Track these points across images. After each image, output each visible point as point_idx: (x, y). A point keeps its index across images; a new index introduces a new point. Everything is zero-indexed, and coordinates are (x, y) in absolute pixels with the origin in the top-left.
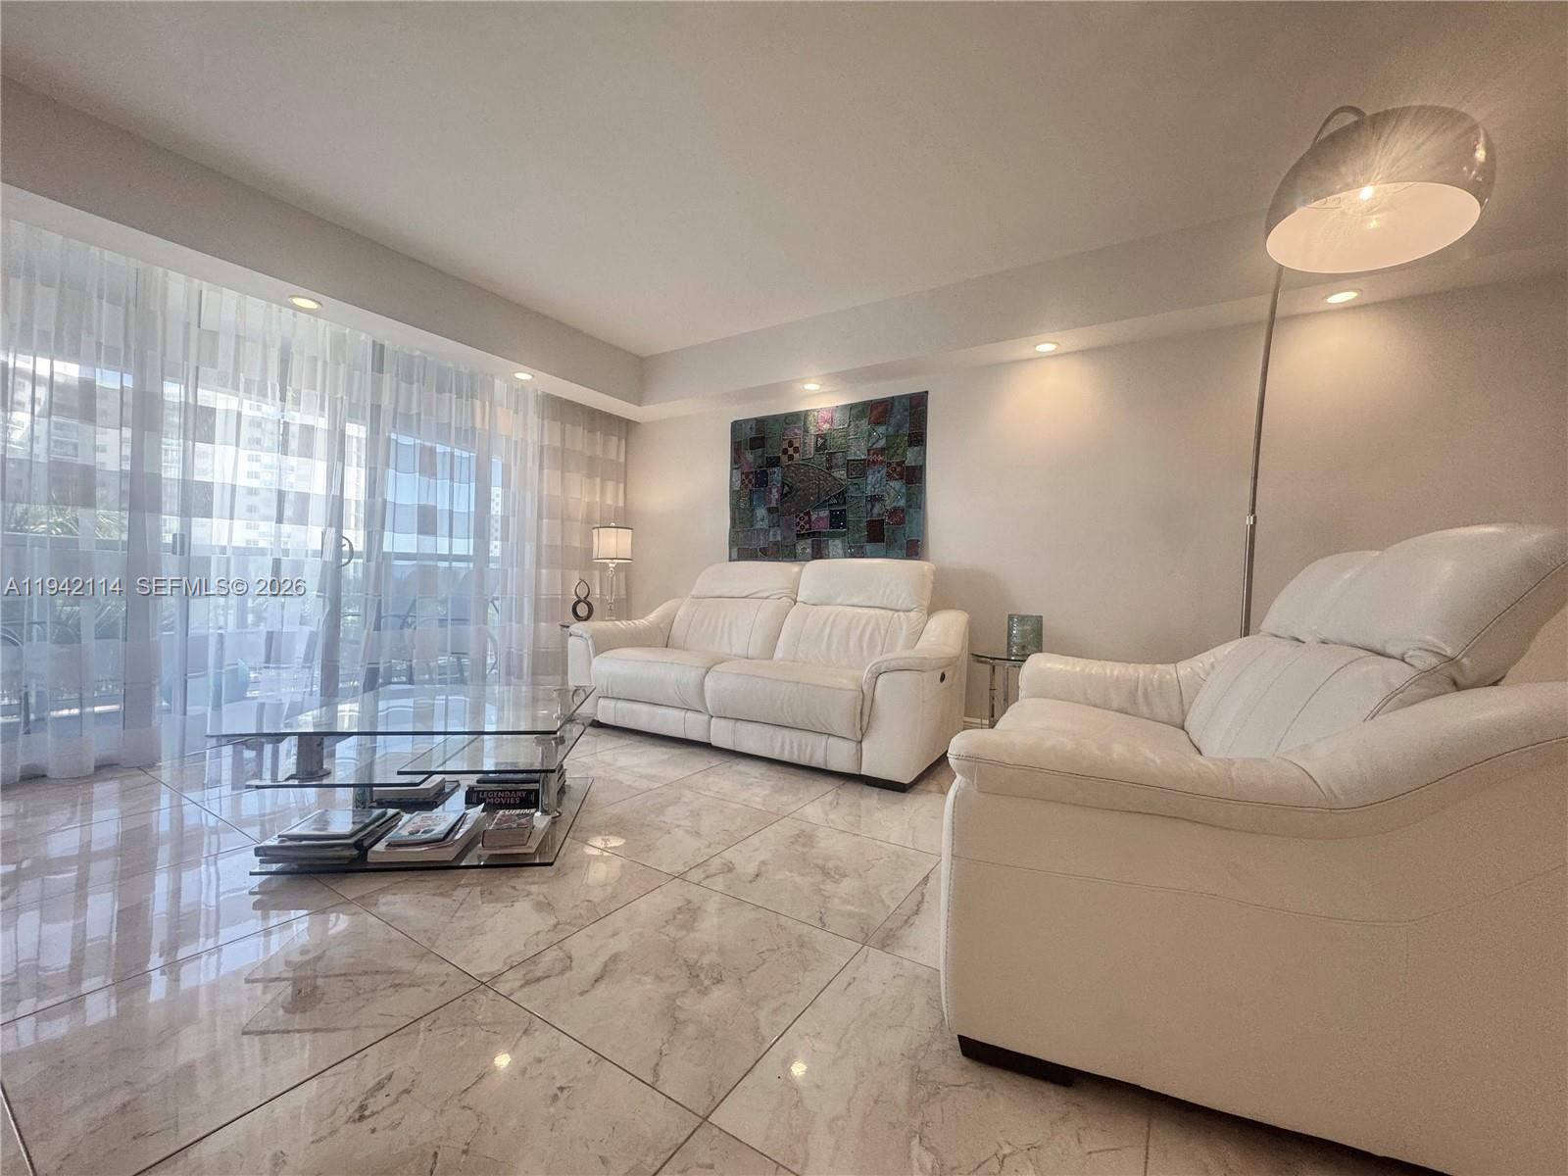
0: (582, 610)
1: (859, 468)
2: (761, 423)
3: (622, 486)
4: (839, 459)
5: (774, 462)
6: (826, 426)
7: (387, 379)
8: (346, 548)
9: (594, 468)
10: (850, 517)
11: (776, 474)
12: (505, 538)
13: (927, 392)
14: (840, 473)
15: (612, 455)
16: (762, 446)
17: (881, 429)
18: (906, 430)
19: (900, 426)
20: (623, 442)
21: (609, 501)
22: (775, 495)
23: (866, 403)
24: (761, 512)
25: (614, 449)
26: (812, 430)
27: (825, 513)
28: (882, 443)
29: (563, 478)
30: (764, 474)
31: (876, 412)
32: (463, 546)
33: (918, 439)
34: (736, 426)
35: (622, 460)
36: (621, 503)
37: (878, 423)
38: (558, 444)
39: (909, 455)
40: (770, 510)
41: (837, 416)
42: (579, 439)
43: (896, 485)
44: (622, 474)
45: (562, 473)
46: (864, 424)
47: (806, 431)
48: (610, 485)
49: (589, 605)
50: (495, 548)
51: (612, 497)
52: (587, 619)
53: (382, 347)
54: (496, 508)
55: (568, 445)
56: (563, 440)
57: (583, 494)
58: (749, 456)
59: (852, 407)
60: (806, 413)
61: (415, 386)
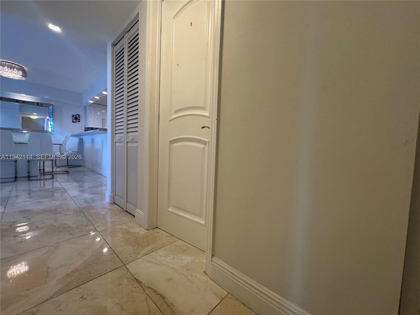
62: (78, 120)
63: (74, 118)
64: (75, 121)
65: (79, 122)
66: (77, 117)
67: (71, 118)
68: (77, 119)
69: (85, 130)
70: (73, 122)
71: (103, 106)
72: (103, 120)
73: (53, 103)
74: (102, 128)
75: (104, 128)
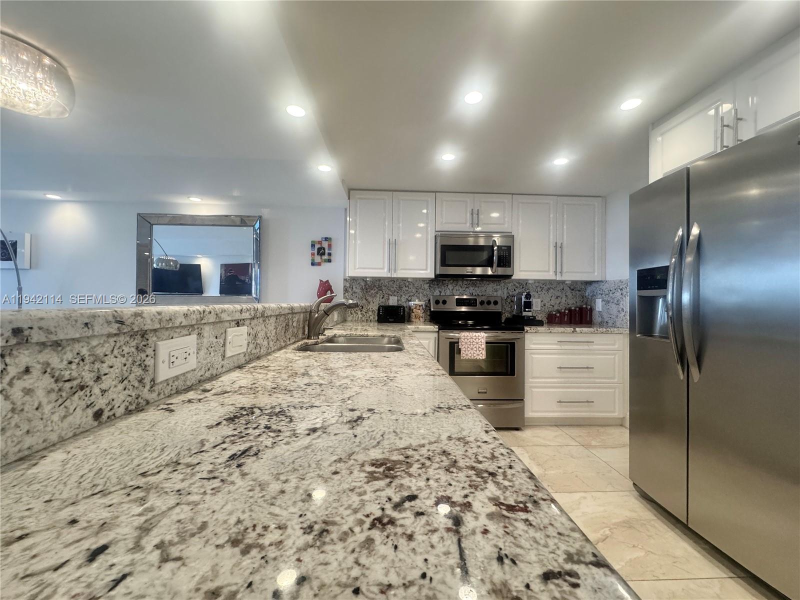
62: (326, 257)
63: (316, 251)
64: (318, 259)
65: (329, 261)
66: (323, 246)
67: (309, 251)
68: (324, 254)
69: (345, 287)
70: (313, 264)
71: (394, 193)
72: (393, 245)
73: (266, 213)
74: (389, 276)
75: (395, 276)
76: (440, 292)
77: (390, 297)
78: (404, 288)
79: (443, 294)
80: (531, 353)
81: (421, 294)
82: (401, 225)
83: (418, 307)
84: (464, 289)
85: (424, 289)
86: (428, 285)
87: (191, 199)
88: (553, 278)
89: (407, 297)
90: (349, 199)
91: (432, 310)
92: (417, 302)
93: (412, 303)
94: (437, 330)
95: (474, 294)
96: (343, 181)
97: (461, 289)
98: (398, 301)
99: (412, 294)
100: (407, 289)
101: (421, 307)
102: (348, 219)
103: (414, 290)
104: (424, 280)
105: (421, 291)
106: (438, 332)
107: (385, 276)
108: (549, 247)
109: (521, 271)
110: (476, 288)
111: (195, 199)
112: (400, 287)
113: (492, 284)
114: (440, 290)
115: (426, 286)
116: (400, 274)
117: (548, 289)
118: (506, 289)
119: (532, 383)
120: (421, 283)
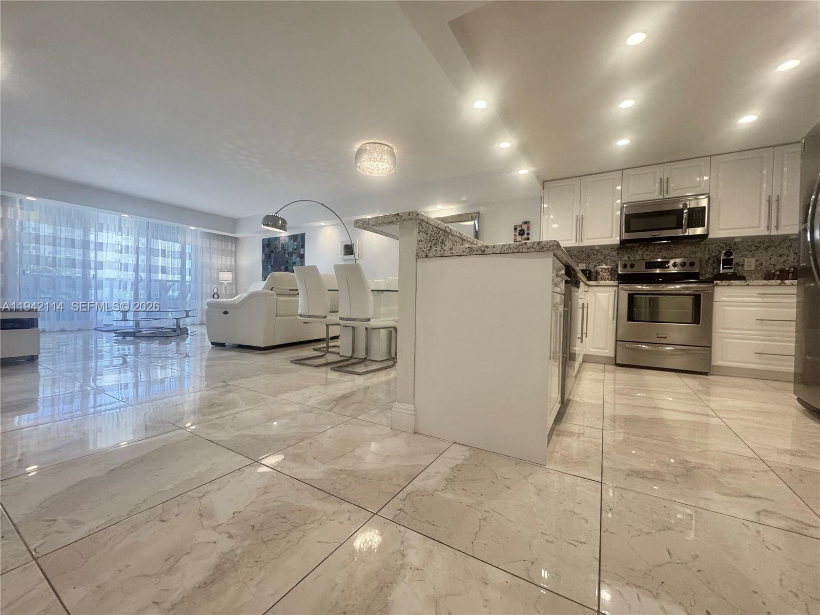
0: (216, 296)
1: (291, 254)
2: (269, 239)
3: (233, 259)
4: (287, 252)
5: (272, 252)
6: (284, 241)
7: (150, 230)
8: (140, 278)
9: (223, 253)
10: (289, 268)
11: (273, 255)
12: (190, 275)
13: (305, 233)
14: (287, 256)
15: (229, 248)
16: (270, 247)
17: (295, 243)
18: (300, 244)
19: (299, 242)
20: (234, 245)
21: (229, 263)
22: (273, 262)
23: (292, 235)
24: (269, 266)
25: (230, 247)
26: (281, 242)
27: (283, 267)
28: (295, 247)
29: (210, 256)
30: (270, 255)
31: (294, 238)
32: (177, 277)
33: (303, 246)
34: (263, 240)
35: (233, 249)
36: (233, 263)
37: (294, 241)
38: (208, 246)
39: (301, 251)
40: (272, 266)
41: (287, 239)
42: (215, 244)
43: (298, 259)
44: (235, 254)
45: (210, 255)
46: (292, 241)
47: (279, 243)
48: (229, 258)
49: (218, 295)
50: (188, 278)
51: (229, 262)
52: (218, 298)
53: (148, 222)
54: (188, 266)
55: (212, 247)
56: (210, 245)
57: (218, 261)
58: (266, 249)
59: (289, 236)
60: (279, 237)
61: (159, 232)
62: (525, 236)
63: (517, 233)
64: (519, 239)
65: (528, 239)
66: (523, 228)
67: (512, 233)
68: (523, 234)
71: (583, 178)
72: (580, 220)
73: (481, 209)
74: (577, 245)
75: (581, 245)
76: (629, 258)
77: (579, 264)
78: (592, 256)
79: (632, 258)
80: (722, 306)
81: (609, 261)
82: (588, 204)
83: (604, 271)
84: (656, 253)
85: (612, 256)
86: (617, 252)
87: (437, 207)
88: (766, 233)
89: (595, 264)
90: (543, 189)
91: (620, 273)
92: (604, 266)
93: (599, 268)
94: (617, 284)
95: (667, 257)
96: (538, 177)
97: (652, 254)
98: (586, 267)
99: (600, 261)
100: (595, 256)
101: (607, 270)
102: (542, 205)
103: (602, 258)
104: (611, 247)
105: (609, 257)
106: (618, 286)
107: (573, 245)
108: (760, 203)
109: (720, 230)
110: (670, 252)
111: (439, 207)
112: (589, 256)
113: (690, 246)
114: (629, 255)
115: (615, 253)
116: (587, 243)
117: (767, 248)
118: (707, 250)
119: (722, 333)
120: (609, 250)
